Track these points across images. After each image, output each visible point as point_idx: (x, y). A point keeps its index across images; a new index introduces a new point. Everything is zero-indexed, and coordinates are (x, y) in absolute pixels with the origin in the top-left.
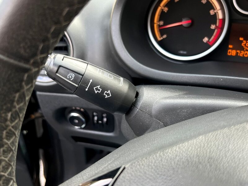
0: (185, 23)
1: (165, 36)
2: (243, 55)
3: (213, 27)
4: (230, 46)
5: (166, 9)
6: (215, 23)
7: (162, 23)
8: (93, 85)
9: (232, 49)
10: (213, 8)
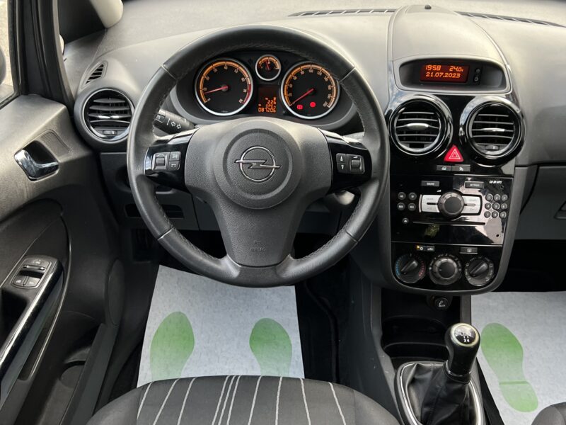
0: (224, 88)
1: (209, 99)
2: (270, 111)
3: (245, 91)
4: (260, 105)
5: (208, 78)
6: (246, 88)
7: (205, 89)
8: (171, 122)
9: (261, 107)
10: (243, 77)
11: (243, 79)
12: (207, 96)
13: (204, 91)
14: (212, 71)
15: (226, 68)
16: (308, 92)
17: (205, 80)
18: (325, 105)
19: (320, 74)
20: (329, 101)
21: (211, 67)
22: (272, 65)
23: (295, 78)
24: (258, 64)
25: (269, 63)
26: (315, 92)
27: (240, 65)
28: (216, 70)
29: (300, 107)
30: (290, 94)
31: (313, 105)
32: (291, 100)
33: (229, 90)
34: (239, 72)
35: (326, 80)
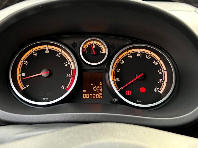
0: (44, 74)
1: (28, 86)
2: (95, 97)
3: (68, 76)
4: (84, 91)
5: (26, 63)
10: (66, 61)
11: (66, 64)
12: (24, 82)
13: (22, 77)
14: (32, 55)
15: (47, 52)
16: (137, 77)
17: (24, 65)
18: (156, 90)
19: (149, 58)
20: (160, 86)
21: (31, 51)
22: (98, 49)
23: (123, 62)
24: (83, 48)
25: (94, 47)
26: (145, 77)
27: (63, 49)
28: (35, 55)
29: (128, 92)
30: (118, 79)
31: (142, 90)
32: (119, 85)
33: (50, 75)
34: (62, 56)
35: (156, 64)
